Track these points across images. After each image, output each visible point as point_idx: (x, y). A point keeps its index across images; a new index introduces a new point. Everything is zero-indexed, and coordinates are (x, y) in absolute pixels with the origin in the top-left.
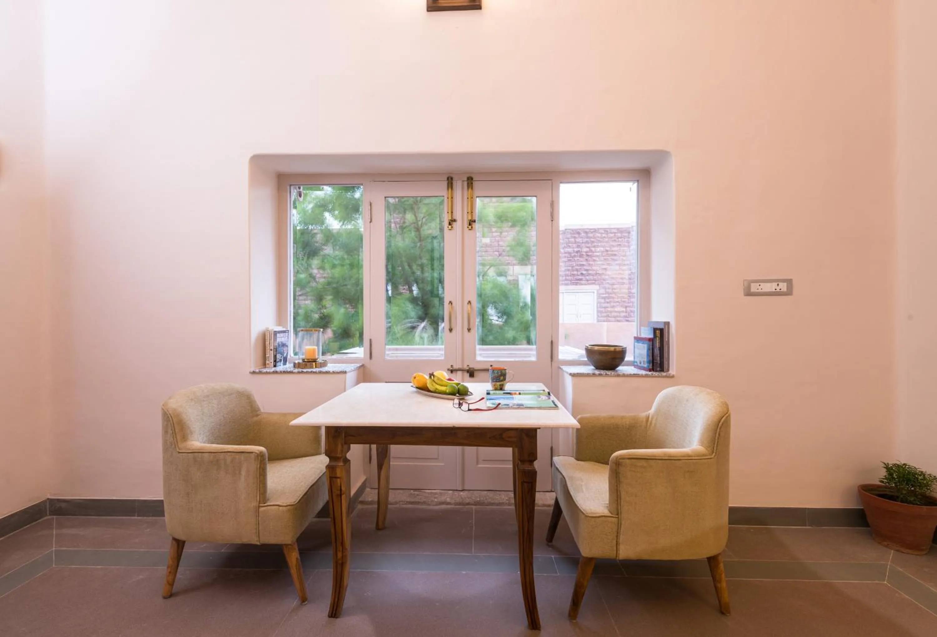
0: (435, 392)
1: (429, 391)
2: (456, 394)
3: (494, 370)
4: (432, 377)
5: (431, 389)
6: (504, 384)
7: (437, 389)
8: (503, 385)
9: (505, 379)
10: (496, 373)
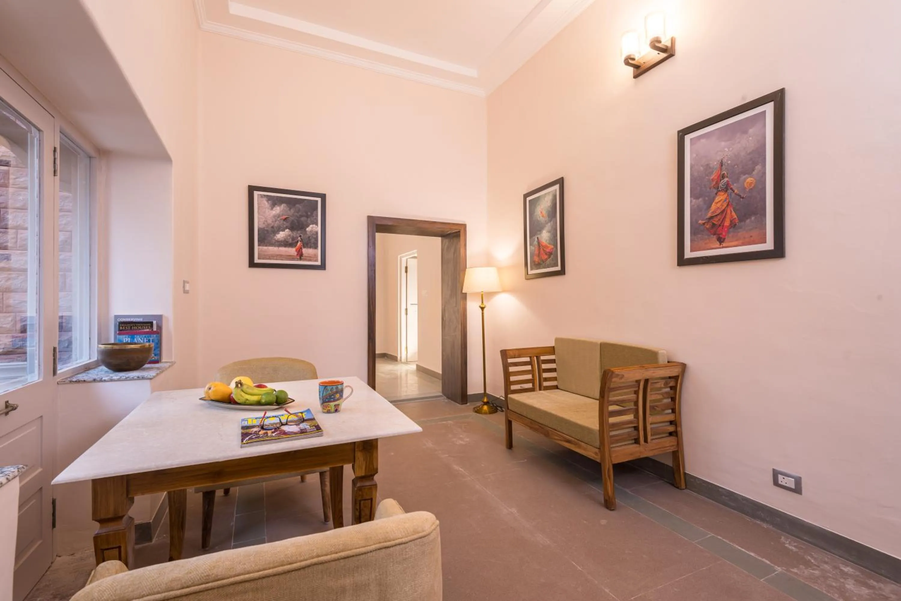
0: (244, 404)
1: (236, 403)
2: (274, 403)
3: (326, 386)
4: (239, 385)
5: (239, 401)
6: (340, 404)
7: (247, 400)
8: (338, 405)
9: (341, 396)
10: (330, 390)
